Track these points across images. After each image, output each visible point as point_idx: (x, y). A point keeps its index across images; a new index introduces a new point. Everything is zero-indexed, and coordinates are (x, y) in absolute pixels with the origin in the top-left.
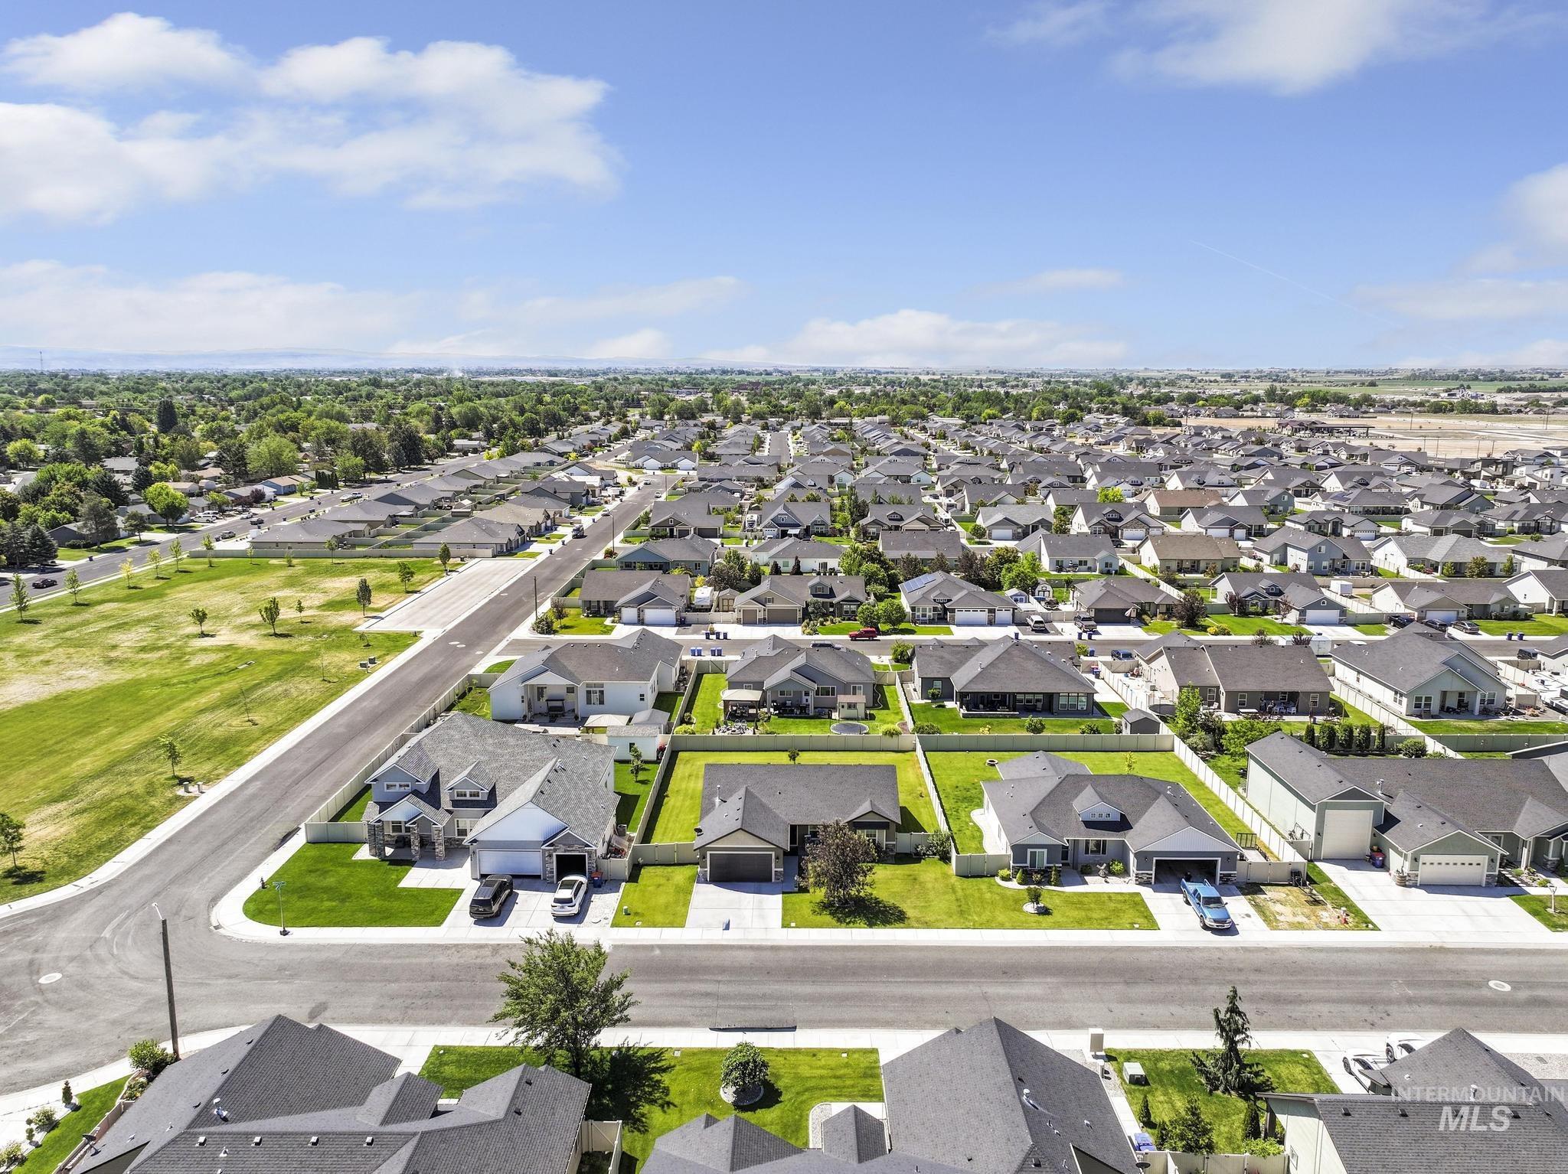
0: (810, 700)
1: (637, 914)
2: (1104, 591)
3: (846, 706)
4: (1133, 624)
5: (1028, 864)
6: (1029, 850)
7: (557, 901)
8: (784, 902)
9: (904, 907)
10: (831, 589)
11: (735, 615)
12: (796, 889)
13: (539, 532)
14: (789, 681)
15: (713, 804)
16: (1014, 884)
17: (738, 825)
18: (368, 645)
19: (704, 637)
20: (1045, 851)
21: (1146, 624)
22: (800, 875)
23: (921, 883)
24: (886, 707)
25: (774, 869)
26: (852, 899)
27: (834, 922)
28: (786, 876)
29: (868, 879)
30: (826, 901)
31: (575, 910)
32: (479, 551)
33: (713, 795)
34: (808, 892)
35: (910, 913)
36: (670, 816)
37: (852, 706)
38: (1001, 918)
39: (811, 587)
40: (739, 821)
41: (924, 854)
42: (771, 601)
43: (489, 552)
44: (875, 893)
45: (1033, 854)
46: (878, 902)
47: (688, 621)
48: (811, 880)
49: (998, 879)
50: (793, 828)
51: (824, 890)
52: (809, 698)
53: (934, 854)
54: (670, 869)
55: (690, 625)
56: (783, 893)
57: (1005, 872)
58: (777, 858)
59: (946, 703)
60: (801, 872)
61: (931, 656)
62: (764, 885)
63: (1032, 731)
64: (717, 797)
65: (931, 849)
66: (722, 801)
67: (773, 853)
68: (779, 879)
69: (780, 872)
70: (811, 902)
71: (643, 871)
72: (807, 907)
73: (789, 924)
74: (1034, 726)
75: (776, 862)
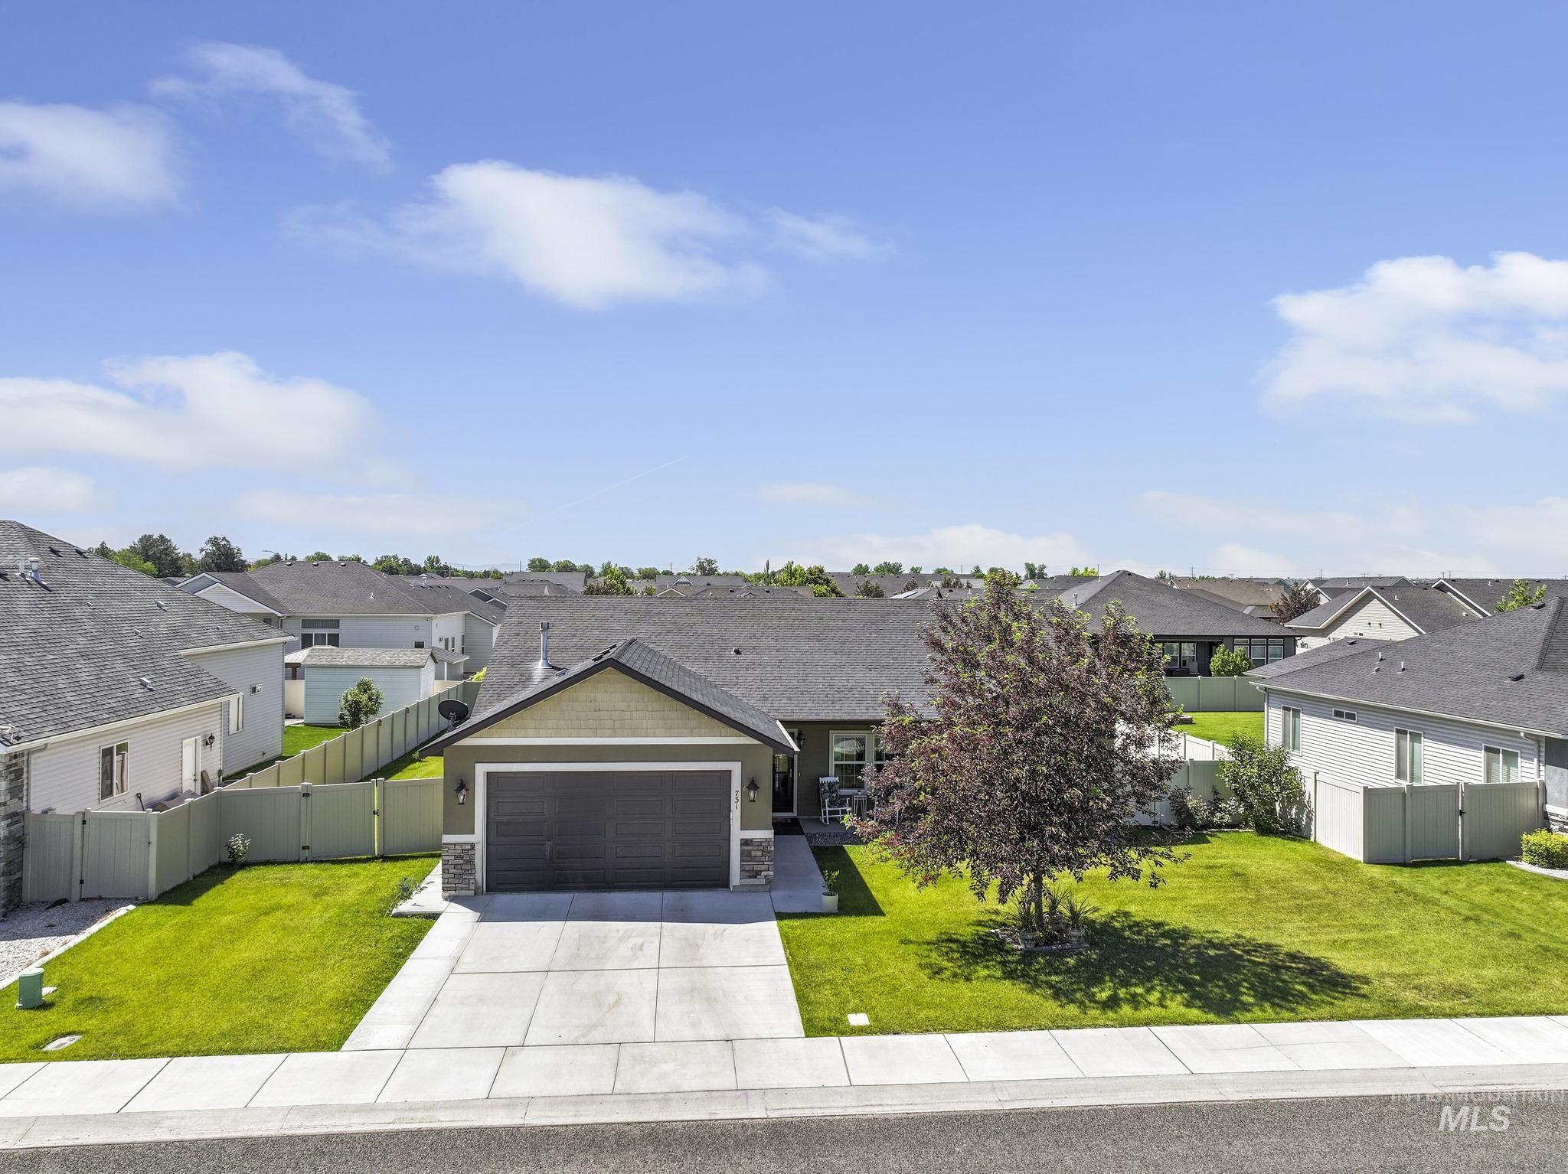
8: (792, 943)
15: (526, 676)
25: (737, 834)
28: (784, 862)
30: (966, 935)
33: (528, 656)
34: (876, 911)
41: (1207, 823)
44: (1143, 912)
46: (1177, 934)
53: (1236, 823)
54: (344, 870)
56: (780, 916)
57: (1545, 838)
58: (752, 785)
62: (699, 896)
63: (1230, 674)
64: (538, 660)
65: (1222, 805)
66: (554, 668)
67: (735, 768)
68: (756, 874)
69: (760, 844)
70: (906, 942)
71: (239, 875)
72: (894, 954)
73: (838, 1015)
74: (1232, 665)
75: (747, 802)
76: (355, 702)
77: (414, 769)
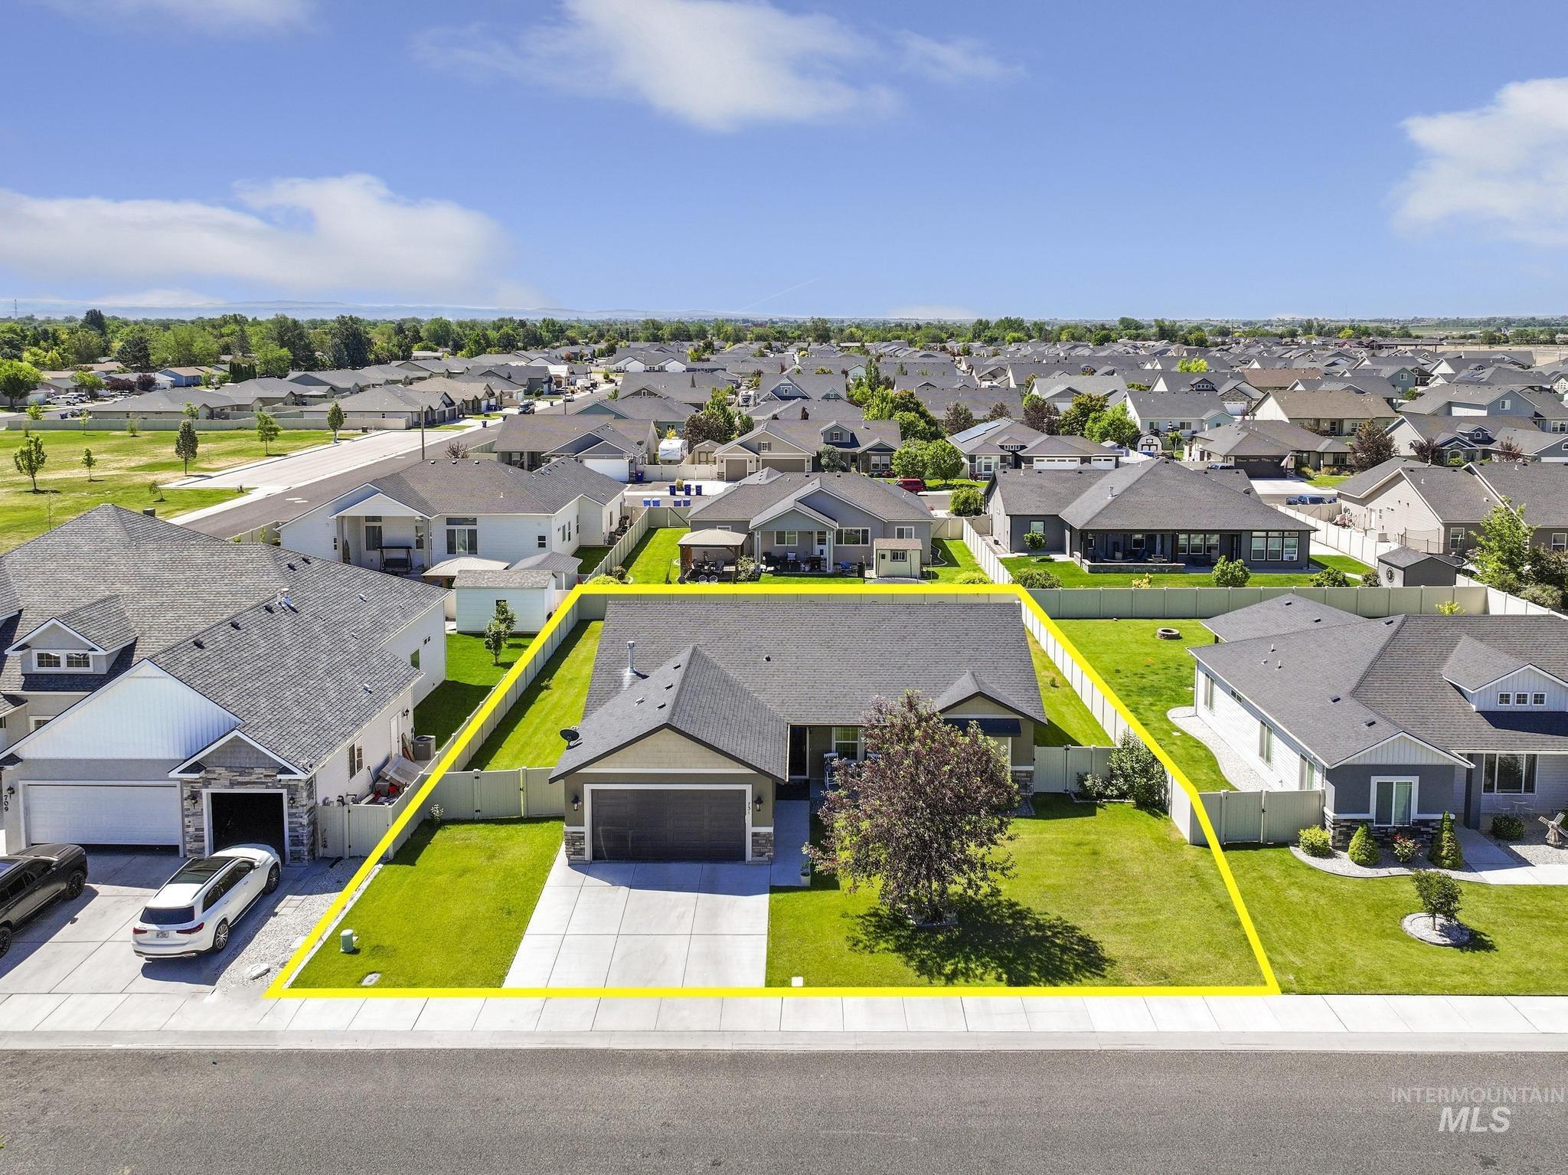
0: (828, 551)
1: (377, 950)
2: (1244, 434)
3: (888, 555)
4: (1291, 478)
5: (1372, 814)
6: (1375, 780)
7: (152, 916)
8: (774, 915)
9: (1089, 927)
10: (852, 435)
11: (715, 469)
12: (806, 880)
13: (474, 408)
14: (793, 512)
15: (618, 683)
16: (1344, 864)
17: (663, 717)
18: (162, 500)
19: (668, 493)
20: (1415, 781)
21: (1312, 479)
22: (815, 843)
23: (1112, 864)
24: (952, 562)
25: (750, 830)
26: (950, 906)
27: (911, 973)
28: (781, 846)
29: (996, 854)
30: (885, 910)
31: (203, 941)
32: (389, 422)
33: (620, 662)
34: (835, 886)
35: (1111, 946)
36: (543, 722)
37: (898, 556)
38: (1363, 958)
39: (824, 433)
40: (667, 711)
41: (1100, 795)
42: (769, 447)
43: (402, 423)
44: (1008, 890)
45: (1385, 790)
46: (1020, 915)
47: (647, 477)
48: (844, 856)
49: (1299, 853)
50: (798, 734)
51: (878, 881)
52: (825, 548)
53: (1123, 795)
54: (503, 831)
55: (650, 482)
56: (774, 890)
57: (1313, 835)
58: (758, 800)
59: (1052, 556)
60: (820, 833)
61: (1024, 485)
62: (725, 869)
63: (1227, 583)
64: (627, 667)
65: (1114, 782)
66: (638, 674)
67: (748, 788)
68: (762, 854)
69: (765, 835)
70: (844, 915)
71: (439, 835)
72: (834, 927)
73: (786, 979)
74: (1229, 575)
75: (755, 812)
76: (497, 633)
77: (542, 700)
